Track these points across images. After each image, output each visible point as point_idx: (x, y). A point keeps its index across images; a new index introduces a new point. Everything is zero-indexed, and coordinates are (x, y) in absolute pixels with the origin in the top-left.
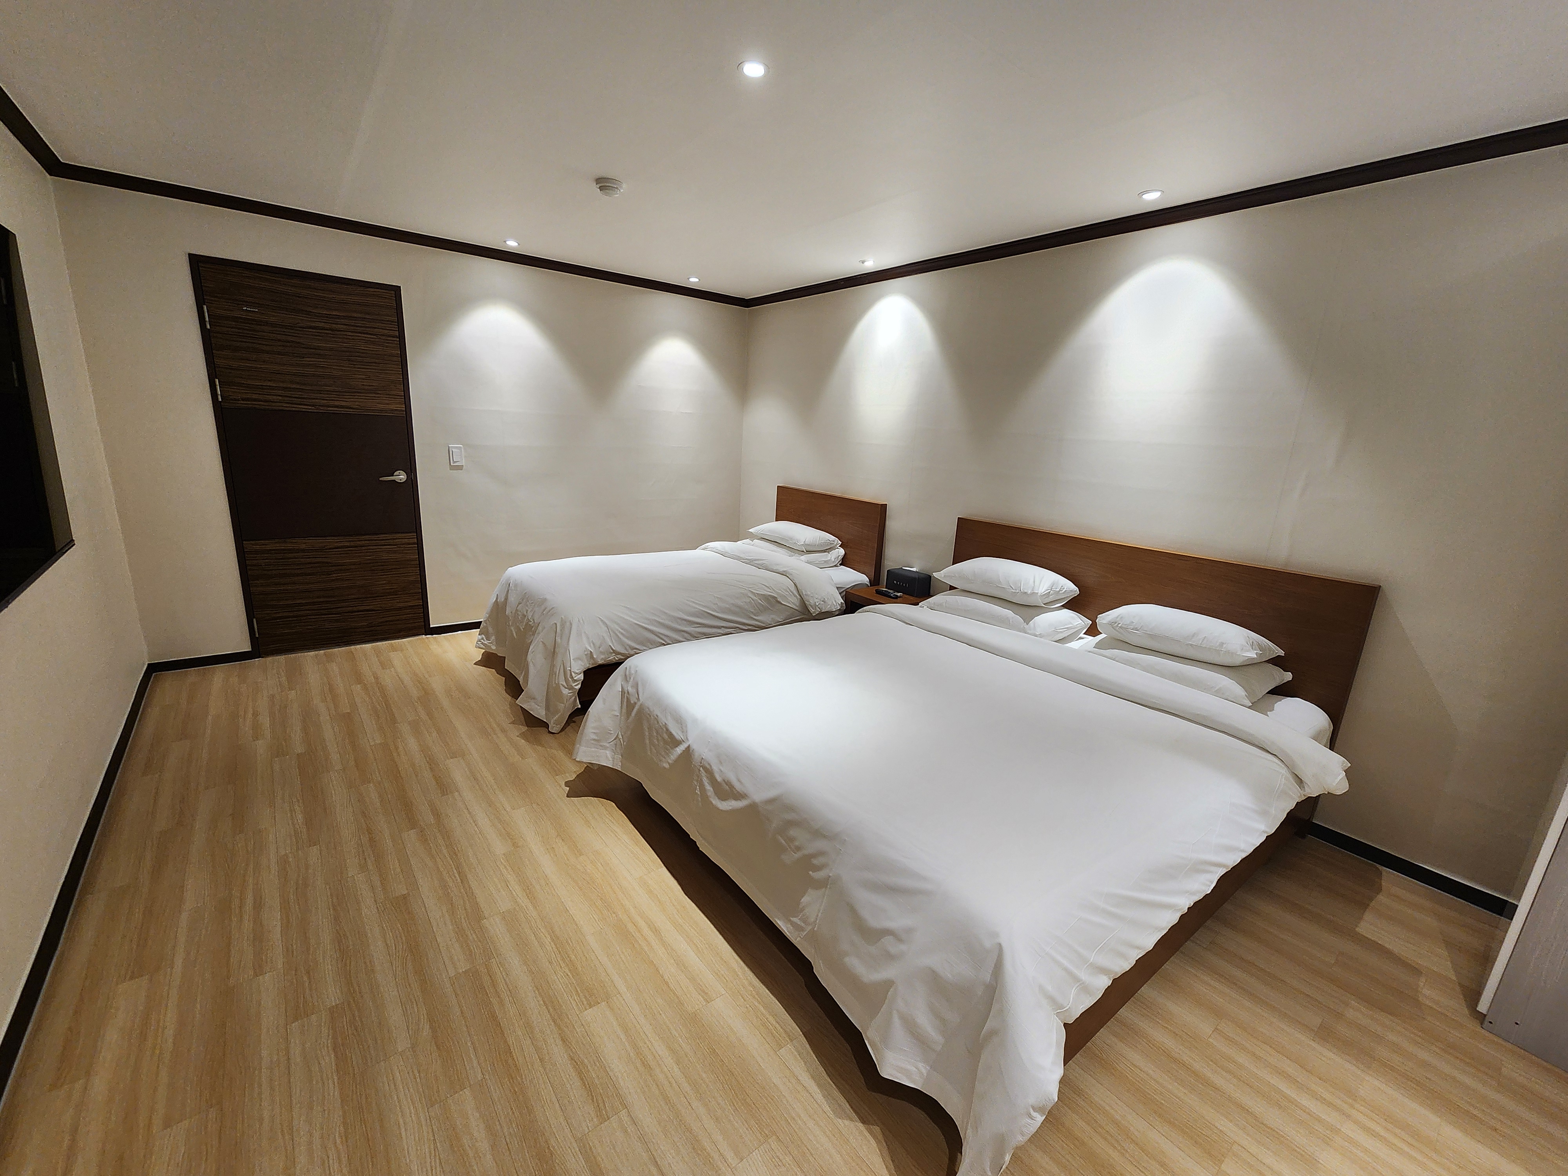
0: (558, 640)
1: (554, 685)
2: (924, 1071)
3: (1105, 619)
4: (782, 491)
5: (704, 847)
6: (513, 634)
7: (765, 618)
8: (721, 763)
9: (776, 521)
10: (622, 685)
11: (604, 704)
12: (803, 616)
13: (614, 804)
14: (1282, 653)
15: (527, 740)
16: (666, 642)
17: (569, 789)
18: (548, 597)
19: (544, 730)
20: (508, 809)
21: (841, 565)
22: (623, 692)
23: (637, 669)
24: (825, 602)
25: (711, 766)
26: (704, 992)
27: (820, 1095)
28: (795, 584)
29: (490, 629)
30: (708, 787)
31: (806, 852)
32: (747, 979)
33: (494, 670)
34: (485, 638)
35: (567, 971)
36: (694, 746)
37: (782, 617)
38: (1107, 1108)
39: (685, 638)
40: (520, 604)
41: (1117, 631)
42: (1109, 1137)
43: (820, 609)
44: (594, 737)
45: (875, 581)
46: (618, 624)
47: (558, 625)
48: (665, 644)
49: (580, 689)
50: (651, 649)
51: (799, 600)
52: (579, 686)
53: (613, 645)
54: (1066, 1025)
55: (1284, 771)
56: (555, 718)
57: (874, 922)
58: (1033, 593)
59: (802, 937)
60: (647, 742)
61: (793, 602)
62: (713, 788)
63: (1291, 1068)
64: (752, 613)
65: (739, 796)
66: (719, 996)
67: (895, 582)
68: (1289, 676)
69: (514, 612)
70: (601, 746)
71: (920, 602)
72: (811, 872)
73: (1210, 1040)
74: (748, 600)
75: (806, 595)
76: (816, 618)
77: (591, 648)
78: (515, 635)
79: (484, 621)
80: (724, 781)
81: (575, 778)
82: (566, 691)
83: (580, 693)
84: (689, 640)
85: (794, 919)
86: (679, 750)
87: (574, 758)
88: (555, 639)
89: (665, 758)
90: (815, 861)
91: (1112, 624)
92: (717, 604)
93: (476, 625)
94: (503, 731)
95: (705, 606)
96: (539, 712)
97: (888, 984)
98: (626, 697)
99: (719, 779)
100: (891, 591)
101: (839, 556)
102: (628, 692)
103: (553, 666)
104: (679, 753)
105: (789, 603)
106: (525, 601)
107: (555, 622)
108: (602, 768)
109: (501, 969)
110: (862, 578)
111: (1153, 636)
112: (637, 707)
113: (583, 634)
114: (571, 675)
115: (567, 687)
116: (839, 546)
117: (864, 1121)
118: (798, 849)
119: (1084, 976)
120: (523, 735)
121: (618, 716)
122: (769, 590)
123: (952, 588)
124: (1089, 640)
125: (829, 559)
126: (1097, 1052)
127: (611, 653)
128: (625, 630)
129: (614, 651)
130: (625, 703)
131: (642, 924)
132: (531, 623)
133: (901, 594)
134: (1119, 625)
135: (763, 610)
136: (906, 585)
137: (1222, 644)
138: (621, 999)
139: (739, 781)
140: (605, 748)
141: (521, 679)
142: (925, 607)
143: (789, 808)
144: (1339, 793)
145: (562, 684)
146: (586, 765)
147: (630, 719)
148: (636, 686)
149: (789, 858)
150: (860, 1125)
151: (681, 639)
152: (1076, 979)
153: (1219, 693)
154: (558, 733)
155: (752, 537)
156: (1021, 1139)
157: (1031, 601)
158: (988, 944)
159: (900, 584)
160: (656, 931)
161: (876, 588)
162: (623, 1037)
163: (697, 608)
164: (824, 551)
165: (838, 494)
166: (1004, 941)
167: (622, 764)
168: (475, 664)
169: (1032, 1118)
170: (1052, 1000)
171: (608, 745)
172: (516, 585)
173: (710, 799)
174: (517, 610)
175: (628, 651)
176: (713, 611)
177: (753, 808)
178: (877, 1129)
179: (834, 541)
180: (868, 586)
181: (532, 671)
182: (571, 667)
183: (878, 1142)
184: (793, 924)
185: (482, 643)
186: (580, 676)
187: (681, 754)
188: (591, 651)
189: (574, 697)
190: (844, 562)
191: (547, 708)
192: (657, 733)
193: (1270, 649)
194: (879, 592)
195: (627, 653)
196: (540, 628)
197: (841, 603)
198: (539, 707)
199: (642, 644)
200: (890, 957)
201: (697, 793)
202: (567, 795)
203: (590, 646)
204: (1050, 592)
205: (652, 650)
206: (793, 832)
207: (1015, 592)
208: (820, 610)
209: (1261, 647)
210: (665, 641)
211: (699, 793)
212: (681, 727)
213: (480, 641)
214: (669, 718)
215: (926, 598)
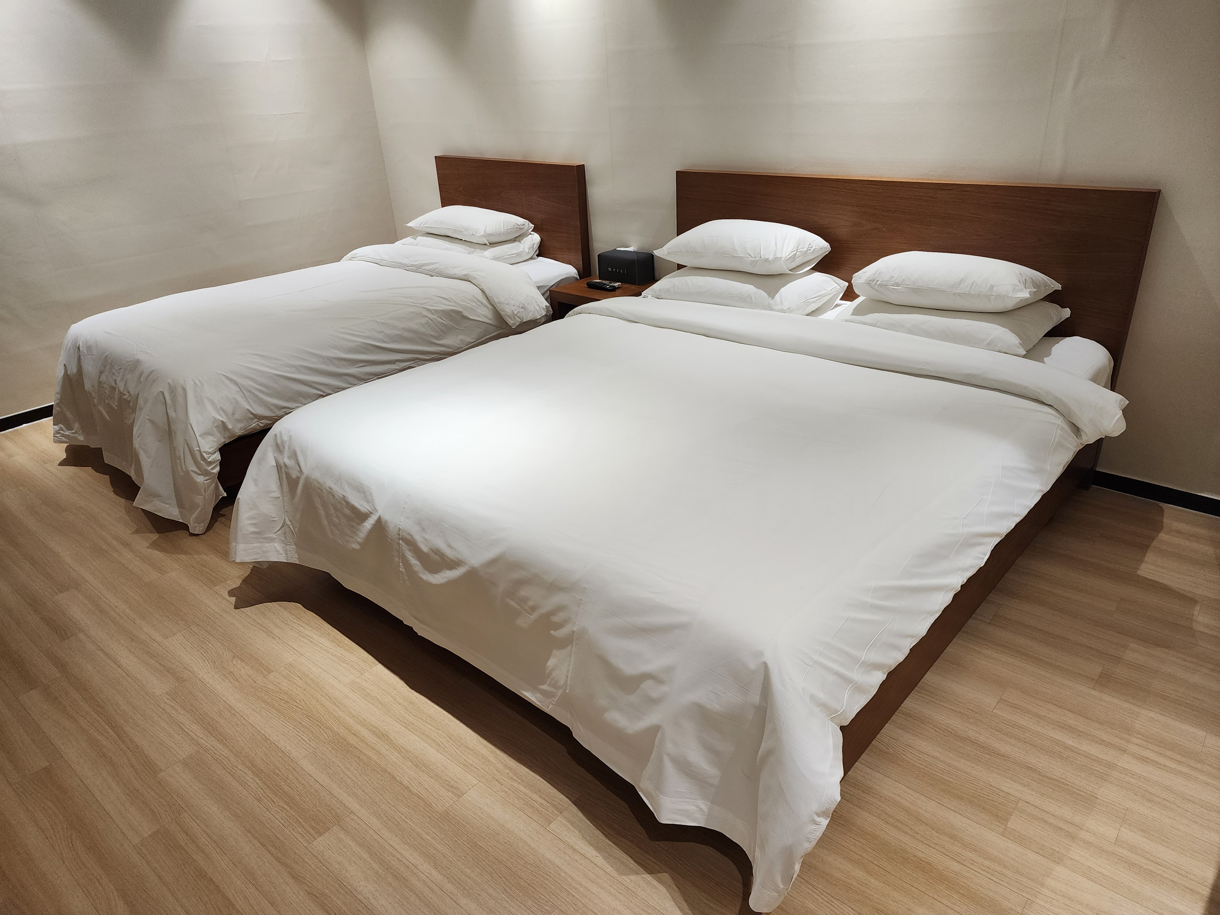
0: (172, 414)
1: (182, 474)
2: (705, 808)
3: (861, 277)
4: (443, 163)
5: (422, 630)
6: (102, 415)
7: (451, 341)
8: (424, 530)
9: (442, 207)
10: (275, 457)
11: (256, 485)
12: (501, 331)
13: (300, 605)
14: (1058, 286)
15: (162, 550)
16: (323, 392)
17: (236, 598)
18: (141, 357)
19: (182, 533)
20: (159, 638)
21: (538, 256)
22: (279, 467)
23: (290, 434)
24: (525, 309)
25: (412, 536)
26: (452, 787)
27: (601, 858)
28: (482, 291)
29: (69, 415)
30: (414, 561)
31: (543, 611)
32: (501, 762)
33: (90, 468)
34: (64, 428)
35: (282, 804)
36: (387, 517)
37: (473, 336)
38: (898, 799)
39: (351, 384)
40: (101, 373)
41: (876, 290)
42: (899, 825)
43: (520, 318)
44: (253, 529)
45: (585, 272)
46: (251, 379)
47: (165, 393)
48: (324, 395)
49: (220, 473)
50: (305, 404)
51: (491, 311)
52: (217, 469)
53: (253, 408)
54: (842, 728)
55: (1059, 421)
56: (194, 516)
57: (629, 669)
58: (776, 259)
59: (554, 703)
60: (325, 522)
61: (484, 314)
62: (419, 561)
63: (1071, 720)
64: (432, 336)
65: (453, 564)
66: (471, 787)
67: (610, 269)
68: (1066, 313)
69: (96, 384)
70: (265, 538)
71: (643, 291)
72: (552, 632)
73: (995, 711)
74: (424, 320)
75: (498, 303)
76: (518, 330)
77: (222, 417)
78: (107, 416)
79: (57, 404)
80: (433, 551)
81: (241, 584)
82: (200, 479)
83: (222, 477)
84: (355, 385)
85: (544, 687)
86: (369, 524)
87: (233, 559)
88: (167, 413)
89: (351, 537)
90: (555, 619)
91: (870, 283)
92: (383, 331)
93: (46, 412)
94: (127, 545)
95: (368, 337)
96: (171, 512)
97: (655, 729)
98: (284, 472)
99: (425, 549)
100: (607, 282)
101: (534, 244)
102: (285, 466)
103: (173, 450)
104: (369, 528)
105: (479, 316)
106: (108, 368)
107: (161, 390)
108: (274, 566)
109: (198, 821)
110: (568, 270)
111: (916, 290)
112: (301, 482)
113: (206, 401)
114: (202, 456)
115: (200, 473)
116: (532, 231)
117: (650, 871)
118: (534, 609)
119: (857, 676)
120: (154, 545)
121: (279, 497)
122: (451, 304)
123: (680, 267)
124: (846, 305)
125: (522, 249)
126: (884, 748)
127: (252, 419)
128: (261, 384)
129: (255, 416)
130: (285, 480)
131: (364, 732)
132: (126, 396)
133: (620, 283)
134: (878, 283)
135: (445, 331)
136: (624, 271)
137: (992, 287)
138: (355, 818)
139: (450, 546)
140: (272, 540)
141: (132, 474)
142: (650, 296)
143: (516, 565)
144: (1116, 434)
145: (192, 470)
146: (252, 566)
147: (297, 499)
148: (294, 455)
149: (525, 621)
150: (648, 877)
151: (344, 385)
152: (848, 681)
153: (991, 346)
154: (204, 534)
155: (413, 233)
156: (808, 846)
157: (774, 269)
158: (753, 665)
159: (616, 270)
160: (383, 736)
161: (587, 280)
162: (365, 856)
163: (358, 342)
164: (514, 240)
165: (519, 158)
166: (769, 658)
167: (298, 556)
168: (59, 465)
169: (817, 824)
170: (824, 706)
171: (274, 536)
172: (89, 348)
173: (419, 574)
174: (100, 383)
175: (275, 413)
176: (378, 341)
177: (473, 574)
178: (665, 876)
179: (524, 225)
180: (578, 280)
181: (145, 461)
182: (199, 447)
183: (668, 887)
184: (545, 693)
185: (63, 435)
186: (214, 456)
187: (371, 528)
188: (222, 421)
189: (214, 485)
190: (542, 251)
191: (180, 505)
192: (336, 509)
193: (1046, 285)
194: (592, 286)
195: (275, 415)
196: (141, 402)
197: (546, 306)
198: (167, 506)
199: (290, 399)
200: (654, 702)
201: (402, 572)
202: (235, 606)
203: (220, 415)
204: (796, 254)
205: (305, 406)
206: (524, 592)
207: (754, 261)
208: (519, 320)
209: (1035, 284)
210: (321, 391)
211: (403, 570)
212: (365, 497)
213: (60, 433)
214: (347, 488)
215: (650, 284)
